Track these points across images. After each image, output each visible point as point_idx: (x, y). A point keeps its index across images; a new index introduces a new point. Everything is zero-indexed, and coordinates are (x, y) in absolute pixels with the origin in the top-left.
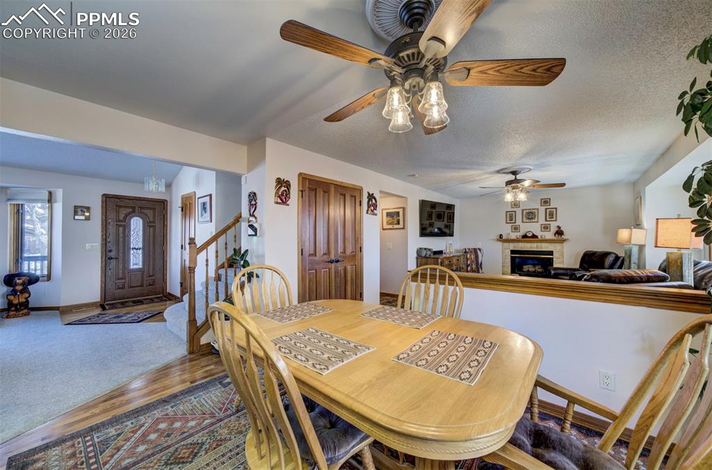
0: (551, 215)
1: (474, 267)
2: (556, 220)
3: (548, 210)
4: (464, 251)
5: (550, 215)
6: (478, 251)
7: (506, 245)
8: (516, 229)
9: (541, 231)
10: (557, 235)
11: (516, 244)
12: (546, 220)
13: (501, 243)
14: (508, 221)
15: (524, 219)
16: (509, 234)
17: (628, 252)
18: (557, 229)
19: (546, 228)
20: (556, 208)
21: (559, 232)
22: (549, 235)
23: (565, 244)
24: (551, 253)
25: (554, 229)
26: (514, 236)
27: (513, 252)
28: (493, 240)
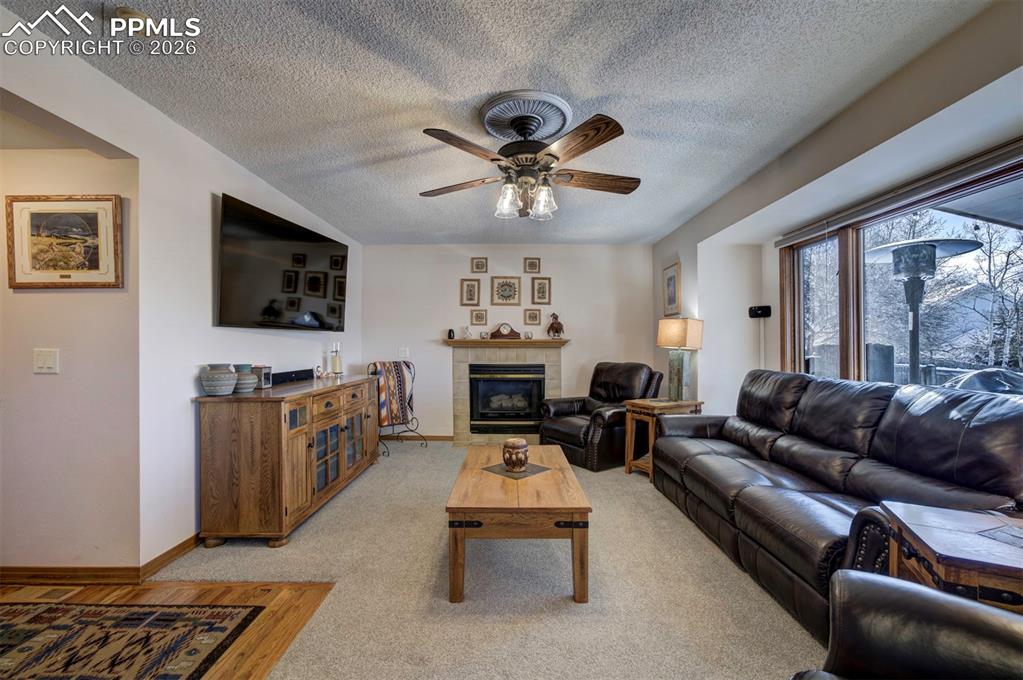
0: (542, 292)
1: (395, 406)
2: (549, 303)
3: (536, 282)
4: (372, 368)
5: (539, 293)
6: (404, 368)
7: (461, 352)
8: (480, 318)
9: (526, 324)
10: (551, 333)
11: (479, 351)
12: (533, 303)
13: (449, 351)
14: (465, 301)
15: (496, 297)
16: (467, 328)
17: (676, 364)
18: (551, 320)
19: (533, 317)
20: (549, 279)
21: (556, 328)
22: (538, 333)
23: (564, 350)
24: (540, 369)
25: (546, 321)
26: (475, 333)
27: (474, 369)
28: (436, 342)
